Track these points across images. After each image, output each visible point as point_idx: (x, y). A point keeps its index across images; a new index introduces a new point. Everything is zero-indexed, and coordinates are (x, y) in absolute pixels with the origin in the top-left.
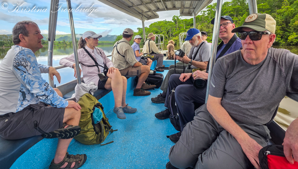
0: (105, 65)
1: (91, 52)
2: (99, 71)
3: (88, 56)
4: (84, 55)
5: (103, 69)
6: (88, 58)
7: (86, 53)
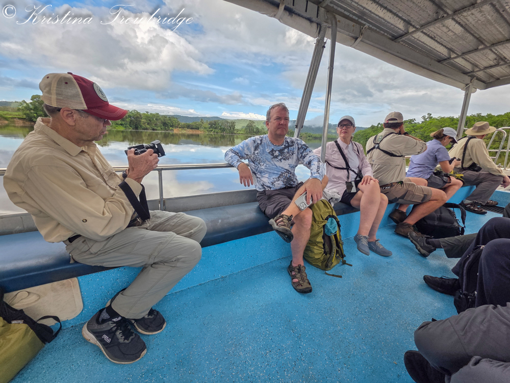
0: (360, 171)
1: (344, 148)
2: (348, 178)
3: (339, 153)
4: (333, 151)
5: (355, 176)
6: (338, 156)
7: (336, 149)
